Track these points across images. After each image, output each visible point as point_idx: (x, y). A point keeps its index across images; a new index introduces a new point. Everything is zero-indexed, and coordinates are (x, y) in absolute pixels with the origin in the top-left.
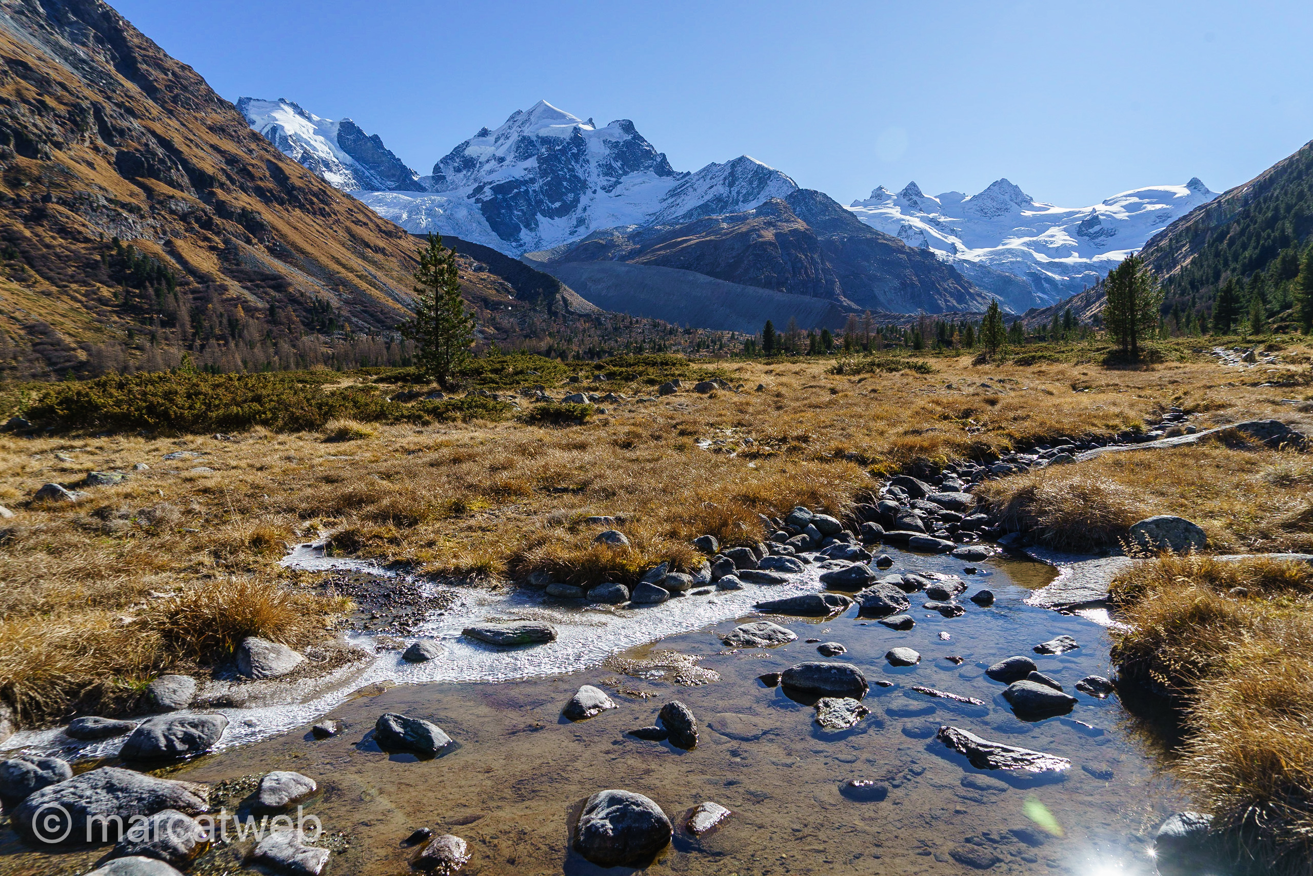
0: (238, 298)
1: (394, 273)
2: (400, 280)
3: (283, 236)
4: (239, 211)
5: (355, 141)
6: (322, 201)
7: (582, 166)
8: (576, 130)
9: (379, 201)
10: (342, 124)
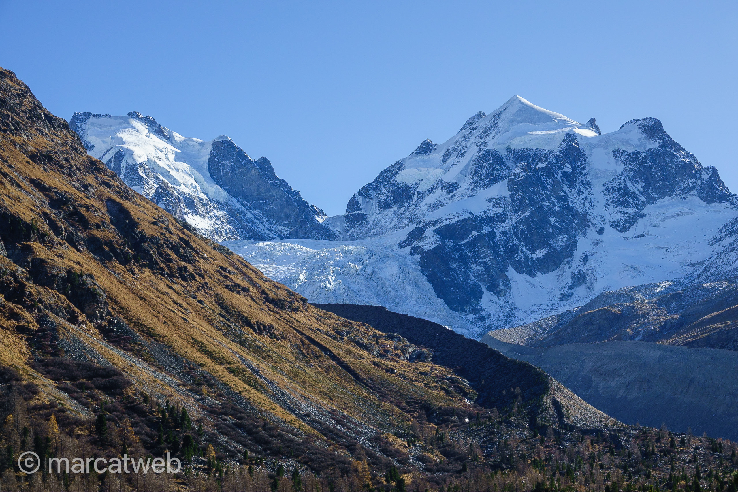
0: (52, 405)
1: (286, 365)
2: (294, 376)
3: (123, 310)
4: (64, 274)
5: (233, 169)
6: (183, 257)
7: (579, 192)
8: (570, 137)
9: (266, 255)
10: (215, 145)
